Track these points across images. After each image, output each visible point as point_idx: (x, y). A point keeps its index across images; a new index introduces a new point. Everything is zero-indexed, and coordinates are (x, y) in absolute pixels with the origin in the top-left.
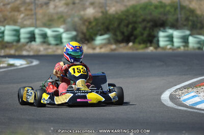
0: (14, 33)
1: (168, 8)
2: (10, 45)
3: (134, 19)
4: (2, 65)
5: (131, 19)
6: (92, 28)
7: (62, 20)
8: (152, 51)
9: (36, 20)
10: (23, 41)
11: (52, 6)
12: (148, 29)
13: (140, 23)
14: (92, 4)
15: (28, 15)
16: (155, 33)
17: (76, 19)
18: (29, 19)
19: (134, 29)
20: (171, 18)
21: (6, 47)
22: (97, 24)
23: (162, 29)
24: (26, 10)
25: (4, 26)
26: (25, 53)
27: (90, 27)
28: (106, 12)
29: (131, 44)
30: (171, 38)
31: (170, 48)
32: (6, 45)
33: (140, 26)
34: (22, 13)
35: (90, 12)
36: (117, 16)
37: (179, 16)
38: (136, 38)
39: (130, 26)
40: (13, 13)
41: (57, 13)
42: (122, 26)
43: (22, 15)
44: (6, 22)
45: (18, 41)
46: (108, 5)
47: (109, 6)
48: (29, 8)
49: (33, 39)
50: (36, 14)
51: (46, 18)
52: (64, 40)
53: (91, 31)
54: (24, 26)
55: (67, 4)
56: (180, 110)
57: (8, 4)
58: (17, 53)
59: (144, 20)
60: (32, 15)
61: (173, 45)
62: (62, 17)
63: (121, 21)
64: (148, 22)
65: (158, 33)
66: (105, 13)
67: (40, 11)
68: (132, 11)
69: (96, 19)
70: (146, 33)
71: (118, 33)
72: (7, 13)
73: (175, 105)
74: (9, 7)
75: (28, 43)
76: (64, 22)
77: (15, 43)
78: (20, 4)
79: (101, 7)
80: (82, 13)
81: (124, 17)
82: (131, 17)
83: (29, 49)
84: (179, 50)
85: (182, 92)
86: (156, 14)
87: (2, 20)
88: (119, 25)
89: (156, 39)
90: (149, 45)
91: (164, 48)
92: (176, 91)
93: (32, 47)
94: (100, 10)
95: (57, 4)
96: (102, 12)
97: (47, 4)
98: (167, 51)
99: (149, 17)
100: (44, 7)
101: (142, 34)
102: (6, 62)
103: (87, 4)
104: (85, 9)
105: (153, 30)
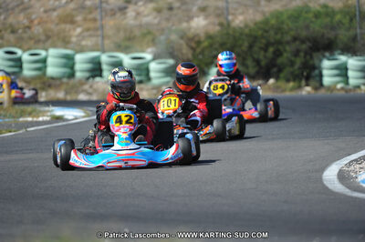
0: (63, 61)
1: (338, 17)
2: (58, 82)
3: (278, 37)
4: (41, 119)
5: (272, 36)
6: (202, 52)
7: (149, 37)
8: (309, 93)
9: (103, 38)
10: (79, 75)
11: (131, 13)
12: (302, 54)
13: (288, 43)
14: (203, 9)
15: (88, 30)
16: (316, 62)
17: (174, 37)
18: (90, 36)
19: (278, 54)
20: (343, 35)
21: (50, 86)
22: (211, 46)
23: (327, 54)
24: (85, 19)
25: (47, 50)
26: (82, 97)
27: (198, 50)
28: (229, 25)
29: (271, 81)
30: (343, 71)
31: (342, 89)
32: (49, 83)
33: (288, 48)
34: (79, 26)
35: (199, 24)
36: (247, 31)
37: (358, 31)
38: (280, 71)
39: (271, 49)
40: (63, 26)
41: (140, 26)
42: (256, 49)
43: (79, 30)
44: (50, 42)
45: (72, 75)
46: (231, 11)
47: (233, 14)
48: (91, 16)
49: (97, 73)
50: (102, 27)
51: (122, 34)
52: (152, 74)
53: (201, 57)
54: (81, 50)
55: (159, 11)
56: (356, 198)
57: (54, 10)
58: (69, 98)
59: (295, 39)
60: (96, 29)
61: (347, 83)
62: (149, 33)
63: (254, 39)
64: (303, 42)
65: (321, 61)
66: (225, 26)
67: (110, 23)
68: (273, 22)
69: (209, 37)
70: (299, 62)
71: (250, 62)
72: (52, 26)
73: (347, 190)
74: (55, 14)
75: (88, 79)
76: (154, 42)
77: (65, 80)
78: (74, 10)
79: (218, 16)
80: (184, 25)
81: (260, 33)
82: (272, 33)
83: (90, 91)
84: (358, 91)
85: (361, 166)
86: (317, 27)
87: (43, 38)
88: (251, 47)
89: (317, 72)
90: (303, 82)
91: (331, 89)
92: (350, 164)
93: (95, 86)
94: (217, 21)
95: (142, 9)
96: (221, 25)
97: (123, 10)
98: (336, 93)
99: (304, 34)
100: (118, 15)
101: (292, 64)
102: (49, 114)
103: (195, 9)
104: (190, 18)
105: (312, 57)
